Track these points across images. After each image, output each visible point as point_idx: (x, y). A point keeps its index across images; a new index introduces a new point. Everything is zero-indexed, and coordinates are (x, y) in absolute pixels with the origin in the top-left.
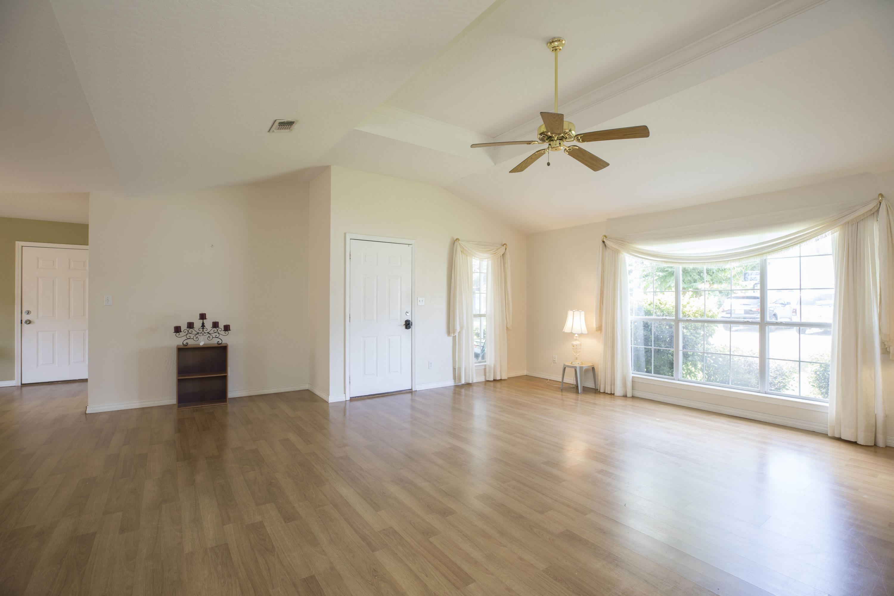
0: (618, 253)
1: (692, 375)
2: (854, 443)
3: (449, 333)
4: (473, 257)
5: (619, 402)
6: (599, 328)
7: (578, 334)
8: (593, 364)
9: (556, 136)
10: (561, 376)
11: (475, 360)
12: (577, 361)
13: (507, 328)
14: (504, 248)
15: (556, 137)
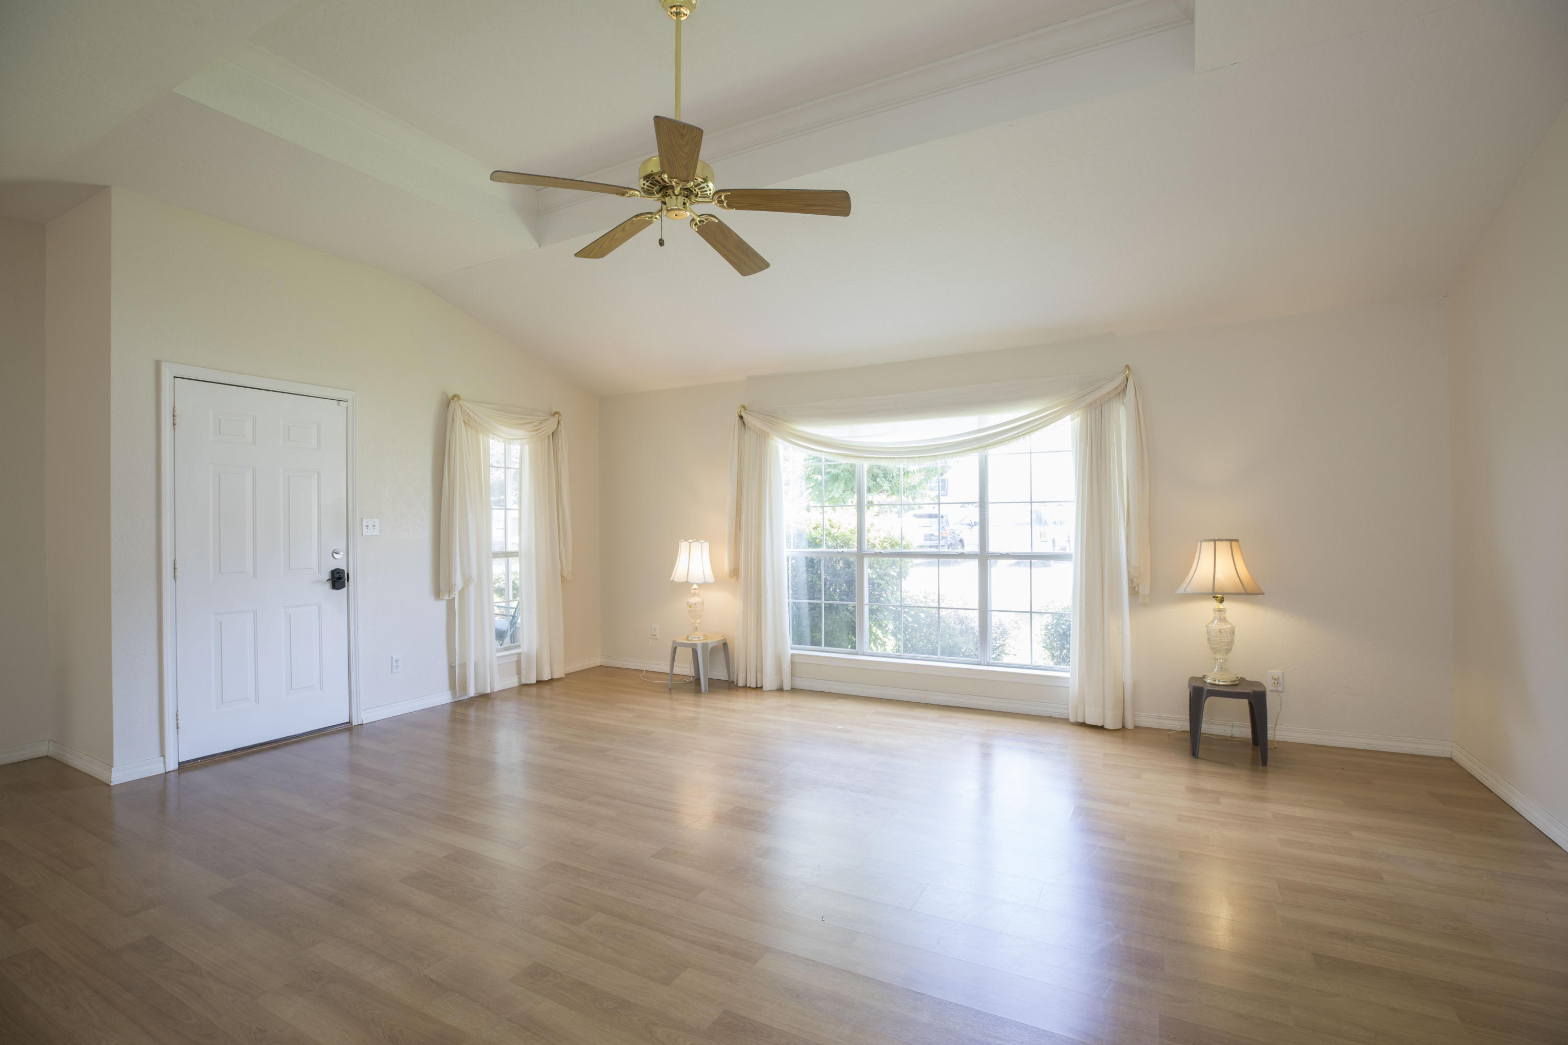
0: (765, 438)
1: (879, 644)
2: (1100, 728)
3: (438, 594)
4: (491, 436)
5: (772, 701)
6: (735, 572)
7: (698, 584)
8: (724, 637)
9: (679, 184)
10: (669, 663)
11: (496, 643)
12: (697, 633)
13: (562, 576)
14: (554, 421)
15: (679, 188)
